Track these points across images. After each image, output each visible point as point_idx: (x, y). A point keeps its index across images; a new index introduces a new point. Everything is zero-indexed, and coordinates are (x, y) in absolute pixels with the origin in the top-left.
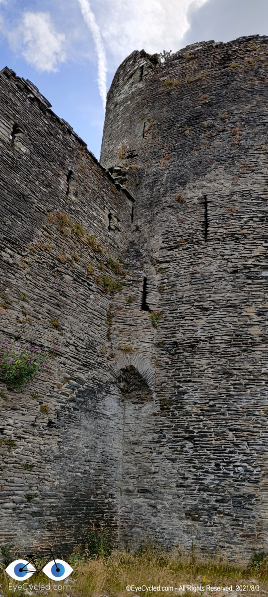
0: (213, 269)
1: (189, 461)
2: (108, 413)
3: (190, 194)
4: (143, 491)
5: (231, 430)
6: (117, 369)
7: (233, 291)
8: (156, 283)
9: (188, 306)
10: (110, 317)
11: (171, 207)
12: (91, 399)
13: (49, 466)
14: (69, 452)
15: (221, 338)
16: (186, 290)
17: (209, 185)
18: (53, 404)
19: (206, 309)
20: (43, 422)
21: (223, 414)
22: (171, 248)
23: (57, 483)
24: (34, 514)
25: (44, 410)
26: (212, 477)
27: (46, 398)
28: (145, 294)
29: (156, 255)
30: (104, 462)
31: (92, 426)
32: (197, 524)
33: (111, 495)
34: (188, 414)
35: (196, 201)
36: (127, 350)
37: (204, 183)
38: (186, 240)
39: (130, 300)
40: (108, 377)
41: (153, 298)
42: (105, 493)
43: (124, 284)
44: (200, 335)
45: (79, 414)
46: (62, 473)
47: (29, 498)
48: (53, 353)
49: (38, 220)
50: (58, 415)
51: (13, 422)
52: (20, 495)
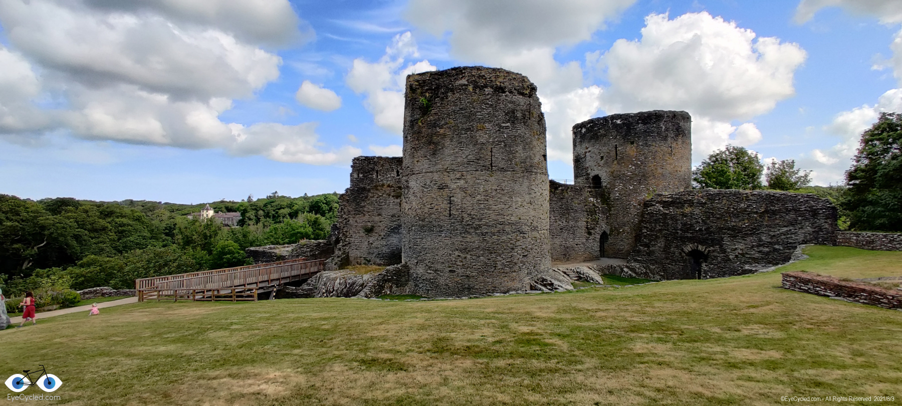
20: (380, 238)
25: (380, 235)
27: (380, 233)
46: (389, 249)
47: (379, 254)
48: (381, 222)
49: (369, 191)
50: (384, 236)
51: (371, 240)
52: (376, 254)
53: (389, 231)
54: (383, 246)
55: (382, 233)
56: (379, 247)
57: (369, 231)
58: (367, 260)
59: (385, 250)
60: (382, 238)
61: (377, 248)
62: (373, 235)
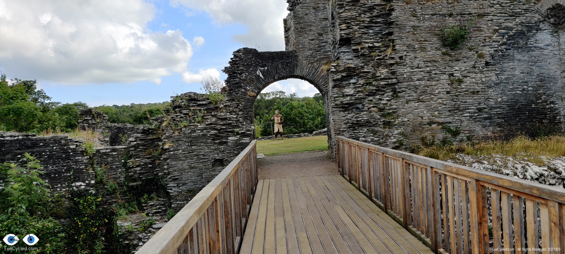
2: (541, 45)
6: (543, 10)
12: (522, 38)
20: (481, 64)
23: (499, 100)
24: (486, 119)
25: (481, 56)
27: (480, 48)
30: (541, 80)
33: (552, 103)
40: (537, 18)
42: (546, 101)
46: (503, 93)
47: (480, 110)
48: (481, 16)
50: (493, 57)
51: (459, 68)
52: (473, 109)
53: (504, 44)
54: (489, 87)
55: (487, 48)
56: (479, 89)
57: (453, 43)
58: (449, 130)
59: (496, 97)
60: (487, 64)
61: (473, 93)
62: (464, 54)
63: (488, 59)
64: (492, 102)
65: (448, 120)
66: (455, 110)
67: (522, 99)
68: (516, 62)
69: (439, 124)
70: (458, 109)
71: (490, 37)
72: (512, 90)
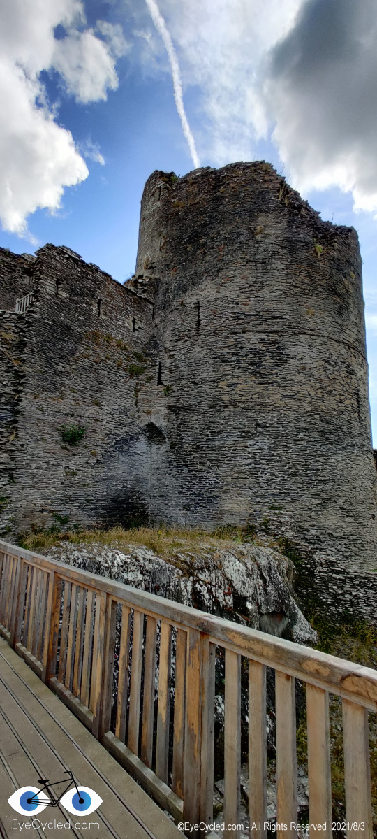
0: (201, 356)
1: (185, 478)
2: (139, 452)
3: (189, 300)
4: (162, 496)
5: (208, 460)
6: (142, 425)
7: (213, 371)
8: (168, 365)
9: (186, 382)
10: (137, 391)
11: (177, 309)
12: (126, 444)
13: (99, 484)
14: (112, 476)
15: (205, 403)
16: (185, 370)
17: (201, 293)
18: (99, 450)
19: (197, 384)
20: (93, 461)
21: (204, 450)
22: (177, 341)
23: (105, 493)
24: (92, 509)
25: (93, 454)
26: (197, 487)
27: (94, 447)
28: (160, 374)
29: (167, 346)
30: (137, 480)
31: (127, 460)
32: (189, 513)
33: (143, 499)
34: (185, 451)
35: (192, 305)
36: (149, 413)
37: (198, 292)
38: (186, 335)
39: (150, 379)
40: (137, 430)
41: (166, 377)
42: (139, 498)
43: (146, 368)
44: (193, 401)
45: (117, 454)
46: (108, 488)
47: (88, 501)
48: (97, 421)
49: (79, 340)
50: (103, 456)
51: (74, 462)
52: (82, 500)
53: (111, 447)
54: (98, 481)
55: (99, 448)
56: (89, 482)
57: (72, 439)
58: (59, 518)
59: (102, 491)
60: (98, 461)
61: (84, 485)
62: (79, 450)
63: (99, 457)
64: (98, 495)
65: (59, 508)
66: (67, 499)
67: (122, 494)
68: (120, 463)
69: (51, 511)
70: (69, 499)
71: (102, 440)
72: (115, 485)
